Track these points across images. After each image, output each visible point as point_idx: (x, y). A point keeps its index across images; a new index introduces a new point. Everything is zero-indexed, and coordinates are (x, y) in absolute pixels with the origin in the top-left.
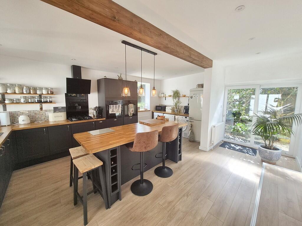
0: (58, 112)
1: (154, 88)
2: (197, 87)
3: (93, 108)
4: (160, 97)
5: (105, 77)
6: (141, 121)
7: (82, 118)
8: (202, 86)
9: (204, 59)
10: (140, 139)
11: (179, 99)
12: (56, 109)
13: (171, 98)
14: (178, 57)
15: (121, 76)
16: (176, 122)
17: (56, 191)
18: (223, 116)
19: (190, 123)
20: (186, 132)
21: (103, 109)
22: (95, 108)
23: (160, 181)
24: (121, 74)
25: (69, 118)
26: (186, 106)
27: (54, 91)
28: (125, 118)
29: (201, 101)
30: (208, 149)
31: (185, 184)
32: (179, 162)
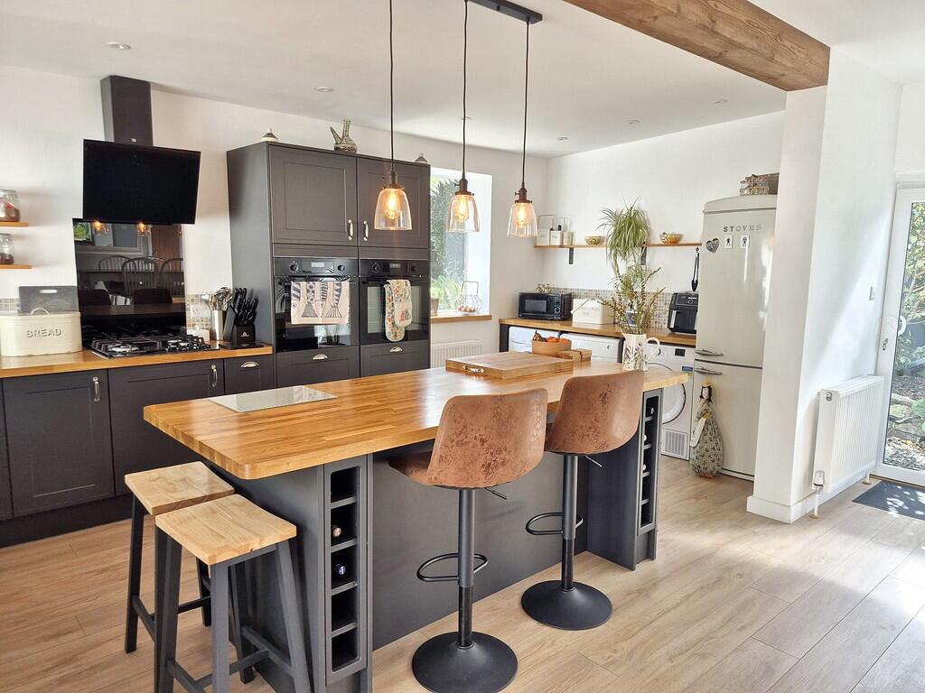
0: (42, 312)
1: (523, 191)
2: (741, 190)
3: (206, 297)
4: (541, 250)
5: (270, 135)
6: (453, 360)
7: (159, 345)
8: (770, 184)
9: (786, 43)
10: (465, 427)
11: (643, 257)
12: (30, 298)
13: (602, 252)
14: (649, 31)
15: (346, 131)
16: (629, 366)
17: (68, 670)
18: (881, 344)
19: (701, 381)
20: (681, 427)
21: (257, 301)
22: (220, 296)
23: (550, 642)
24: (347, 124)
25: (95, 343)
26: (681, 295)
27: (22, 204)
28: (369, 350)
29: (764, 273)
30: (795, 512)
31: (671, 659)
32: (642, 568)
